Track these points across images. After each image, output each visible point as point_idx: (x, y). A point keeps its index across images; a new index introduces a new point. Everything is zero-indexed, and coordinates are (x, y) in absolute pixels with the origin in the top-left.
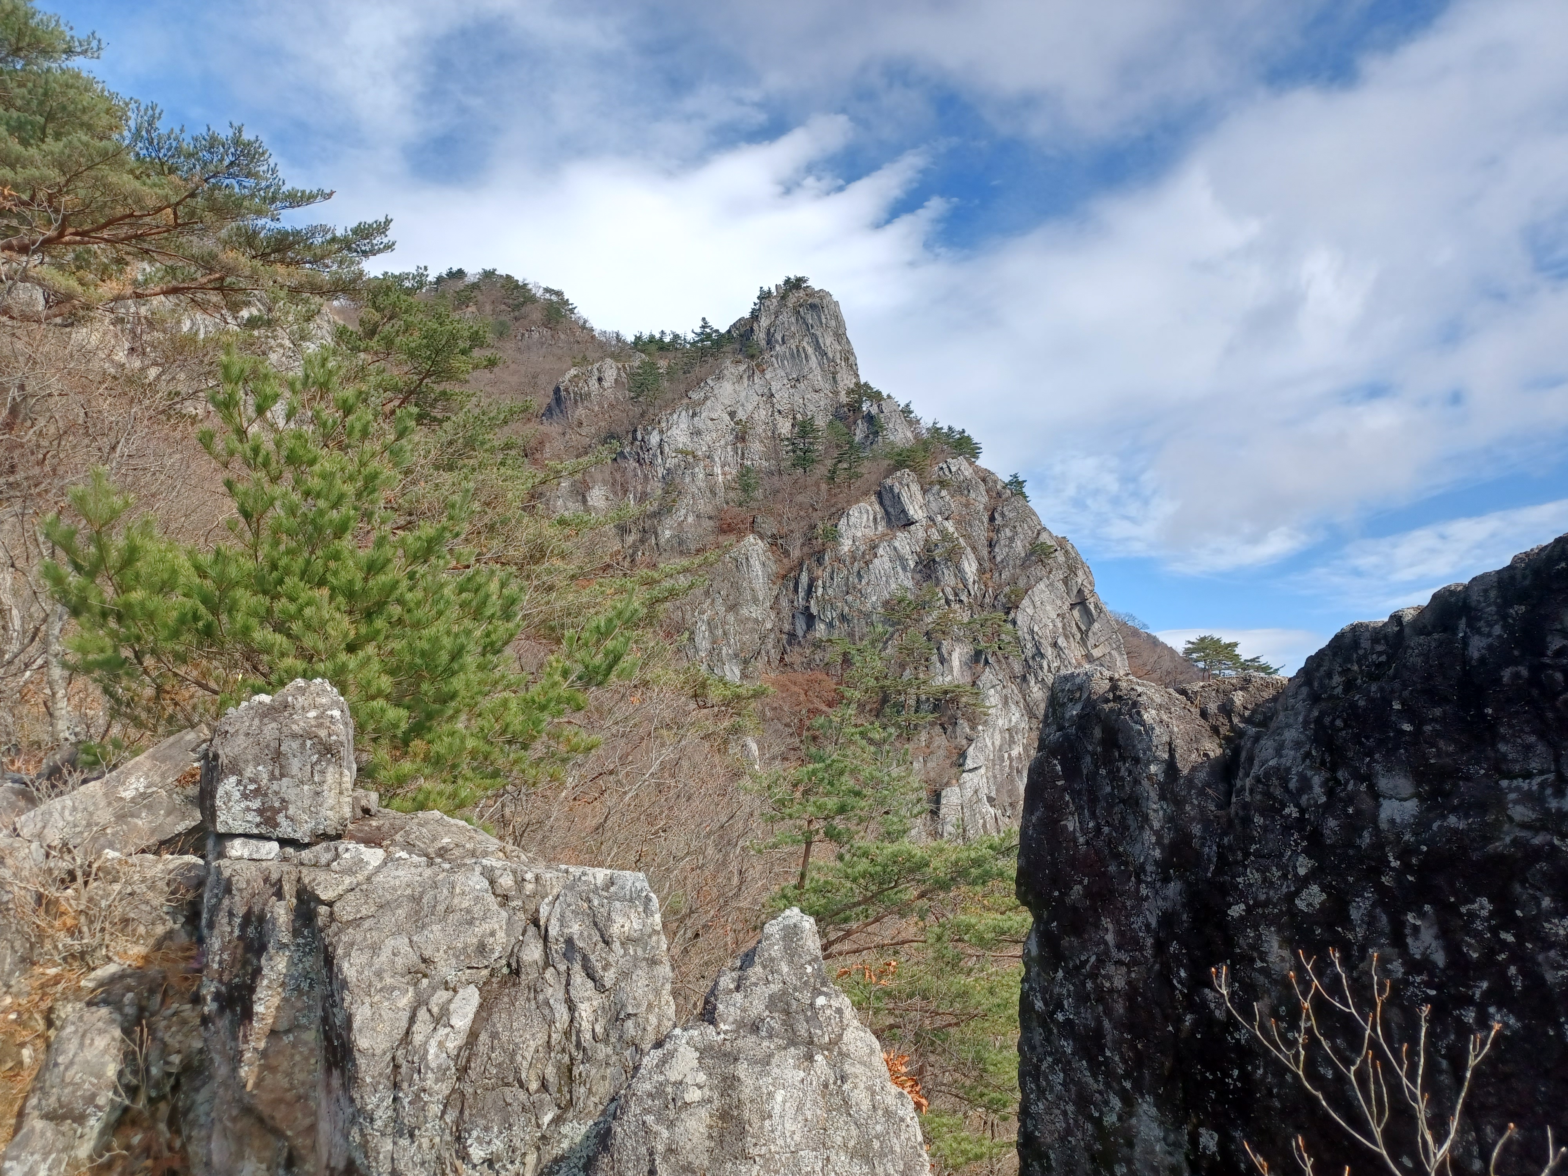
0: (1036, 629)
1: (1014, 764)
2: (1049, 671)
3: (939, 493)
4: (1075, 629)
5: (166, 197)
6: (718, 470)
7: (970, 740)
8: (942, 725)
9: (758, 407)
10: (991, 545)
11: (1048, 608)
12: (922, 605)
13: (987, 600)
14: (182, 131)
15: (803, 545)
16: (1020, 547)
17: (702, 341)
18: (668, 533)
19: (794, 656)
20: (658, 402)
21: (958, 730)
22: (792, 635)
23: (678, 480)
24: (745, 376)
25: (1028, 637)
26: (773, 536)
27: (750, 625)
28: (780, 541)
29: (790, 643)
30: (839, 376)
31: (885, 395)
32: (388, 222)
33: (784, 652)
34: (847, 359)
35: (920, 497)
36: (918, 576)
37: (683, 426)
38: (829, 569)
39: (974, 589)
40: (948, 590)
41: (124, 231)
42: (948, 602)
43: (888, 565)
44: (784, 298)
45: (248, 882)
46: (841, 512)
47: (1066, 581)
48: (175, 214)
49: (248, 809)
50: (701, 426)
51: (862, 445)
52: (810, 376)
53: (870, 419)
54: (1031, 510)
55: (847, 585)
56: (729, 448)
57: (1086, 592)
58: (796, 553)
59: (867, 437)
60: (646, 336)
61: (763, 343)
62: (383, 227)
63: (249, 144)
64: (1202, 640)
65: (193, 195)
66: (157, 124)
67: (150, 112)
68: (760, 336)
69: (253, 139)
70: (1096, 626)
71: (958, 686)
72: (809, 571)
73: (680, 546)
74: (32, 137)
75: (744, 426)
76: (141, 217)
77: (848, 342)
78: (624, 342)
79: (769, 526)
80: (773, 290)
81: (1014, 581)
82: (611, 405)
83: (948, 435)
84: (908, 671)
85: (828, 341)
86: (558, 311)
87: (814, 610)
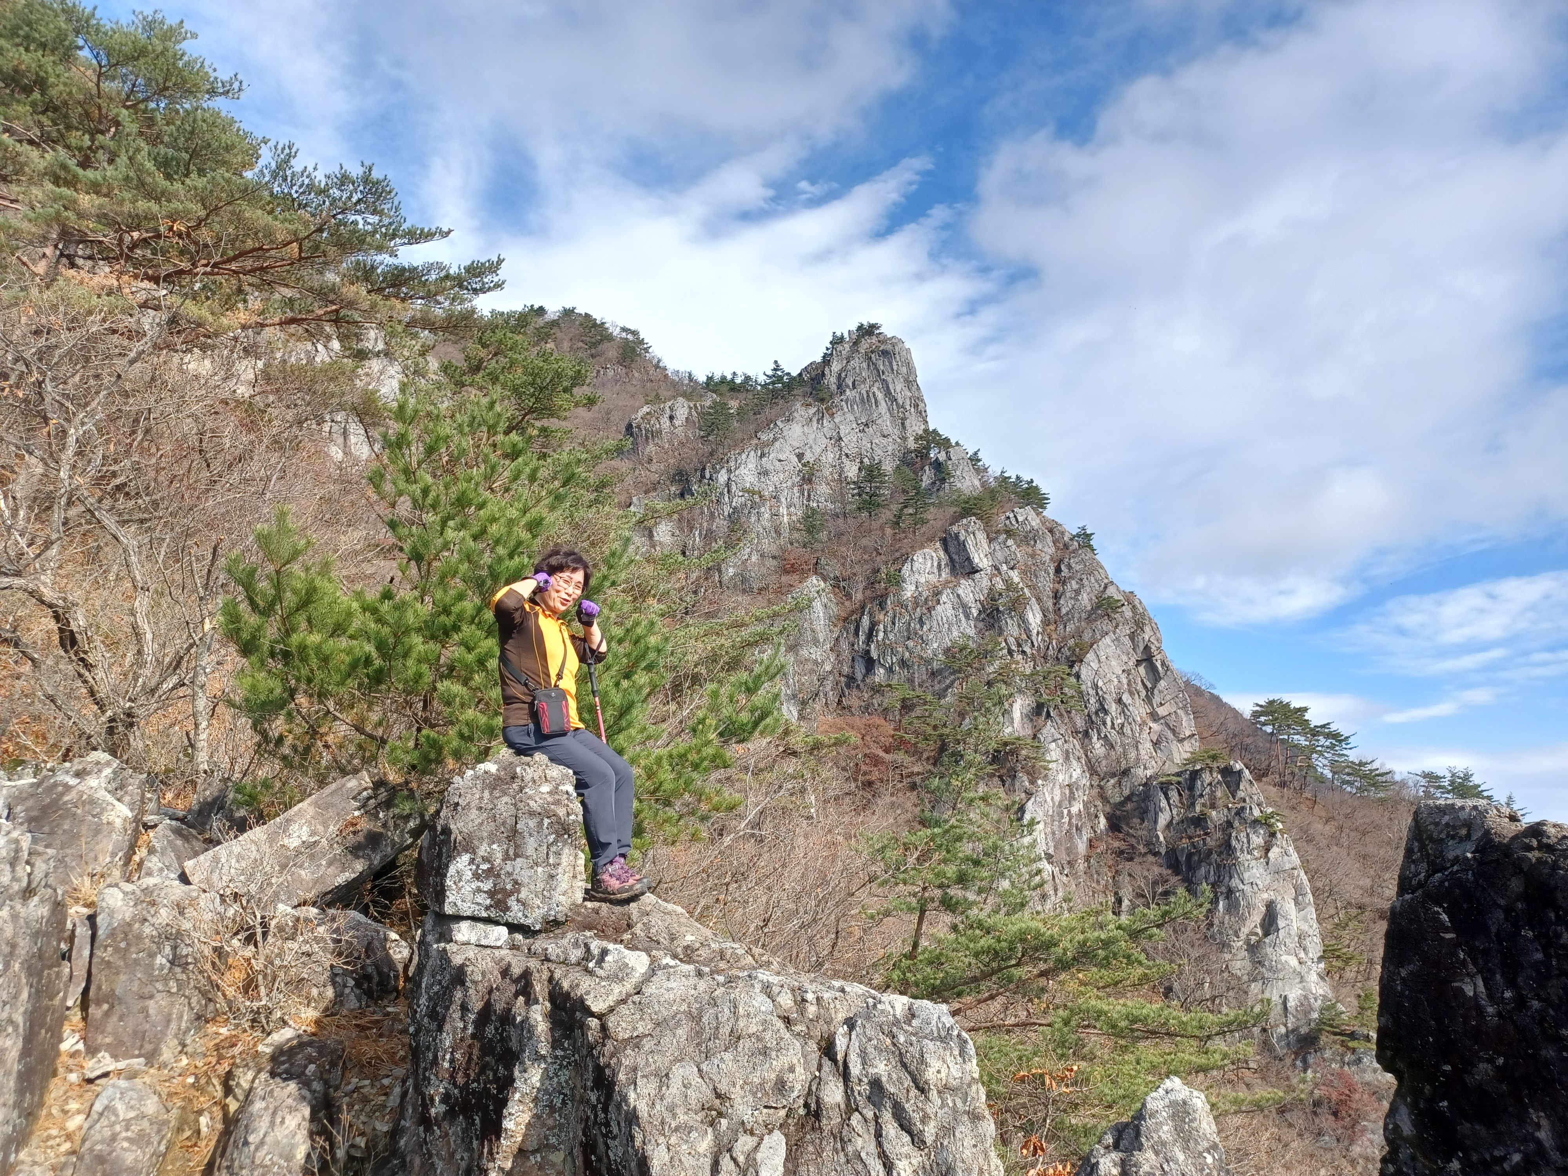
0: (1100, 684)
1: (1074, 821)
2: (1113, 727)
3: (1005, 542)
4: (1140, 687)
5: (295, 233)
6: (783, 510)
7: (1029, 794)
8: (1000, 777)
9: (826, 450)
10: (1057, 596)
11: (1114, 663)
12: (985, 655)
13: (1051, 652)
14: (315, 169)
15: (865, 588)
16: (1086, 600)
17: (773, 383)
18: (731, 571)
19: (853, 700)
20: (726, 442)
21: (1017, 784)
22: (851, 679)
23: (743, 519)
24: (815, 419)
25: (1092, 692)
26: (836, 578)
27: (809, 666)
28: (842, 584)
29: (848, 686)
30: (907, 423)
31: (953, 442)
32: (500, 261)
33: (842, 695)
34: (916, 406)
35: (986, 546)
36: (981, 625)
37: (751, 466)
38: (891, 614)
39: (1038, 640)
40: (1011, 640)
41: (249, 263)
42: (1010, 652)
43: (950, 612)
44: (856, 343)
45: (483, 974)
46: (905, 558)
47: (1132, 637)
48: (300, 248)
49: (479, 890)
50: (769, 467)
51: (929, 492)
52: (879, 421)
53: (938, 465)
54: (1098, 563)
55: (908, 630)
56: (796, 489)
57: (1153, 648)
58: (858, 596)
59: (934, 483)
60: (717, 377)
61: (834, 387)
62: (494, 267)
63: (378, 182)
64: (1271, 703)
65: (320, 230)
66: (293, 162)
67: (287, 151)
68: (831, 380)
69: (381, 177)
70: (1162, 684)
71: (1018, 739)
72: (871, 614)
73: (743, 584)
74: (176, 173)
75: (811, 468)
76: (268, 250)
77: (918, 388)
78: (696, 382)
79: (834, 568)
80: (846, 335)
81: (1079, 634)
82: (681, 443)
83: (1015, 484)
84: (967, 721)
85: (898, 387)
86: (633, 350)
87: (874, 655)
